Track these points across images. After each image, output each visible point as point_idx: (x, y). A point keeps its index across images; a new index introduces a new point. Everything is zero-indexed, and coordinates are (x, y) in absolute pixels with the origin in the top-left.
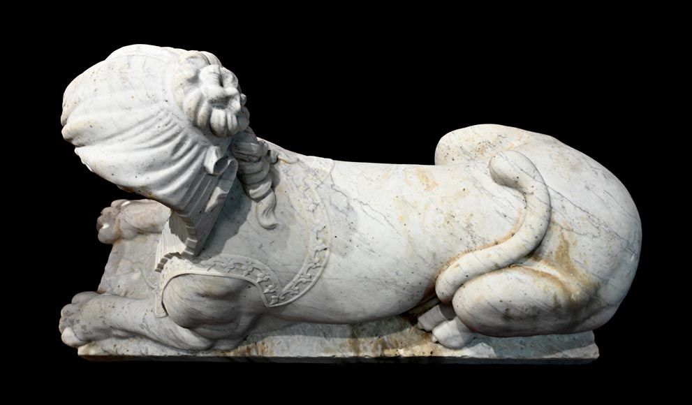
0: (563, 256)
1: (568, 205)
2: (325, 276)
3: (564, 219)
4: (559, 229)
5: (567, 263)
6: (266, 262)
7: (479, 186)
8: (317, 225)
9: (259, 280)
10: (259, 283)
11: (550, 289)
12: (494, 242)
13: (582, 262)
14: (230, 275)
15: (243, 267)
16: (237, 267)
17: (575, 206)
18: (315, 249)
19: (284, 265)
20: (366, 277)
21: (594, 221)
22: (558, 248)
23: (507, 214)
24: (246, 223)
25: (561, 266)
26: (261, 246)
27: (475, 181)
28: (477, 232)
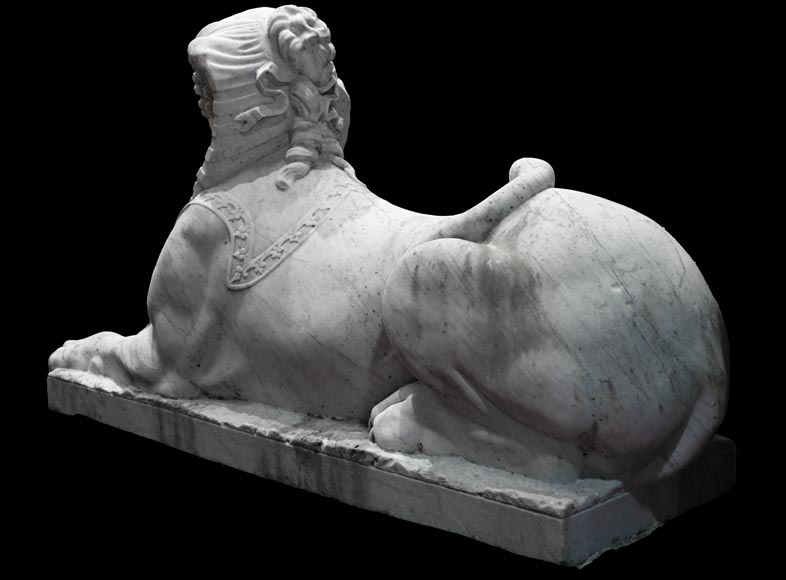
2: (295, 255)
6: (255, 218)
8: (323, 204)
9: (237, 233)
10: (236, 237)
14: (218, 212)
15: (233, 211)
16: (229, 208)
18: (304, 223)
19: (268, 228)
20: (330, 266)
24: (265, 178)
26: (262, 201)
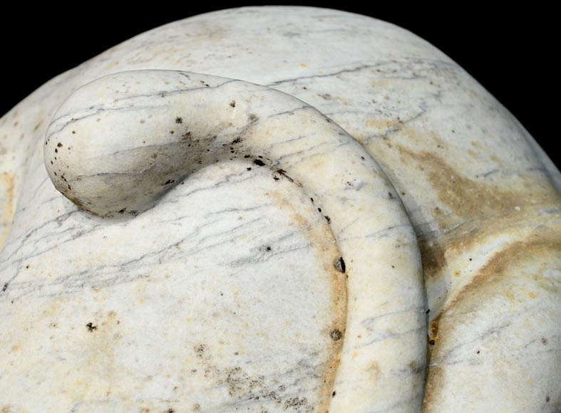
0: (460, 193)
1: (327, 85)
3: (361, 116)
4: (382, 145)
5: (481, 196)
7: (109, 273)
11: (546, 275)
12: (329, 340)
13: (494, 165)
17: (337, 74)
21: (395, 71)
22: (435, 186)
23: (265, 239)
25: (483, 217)
27: (86, 278)
28: (266, 370)
